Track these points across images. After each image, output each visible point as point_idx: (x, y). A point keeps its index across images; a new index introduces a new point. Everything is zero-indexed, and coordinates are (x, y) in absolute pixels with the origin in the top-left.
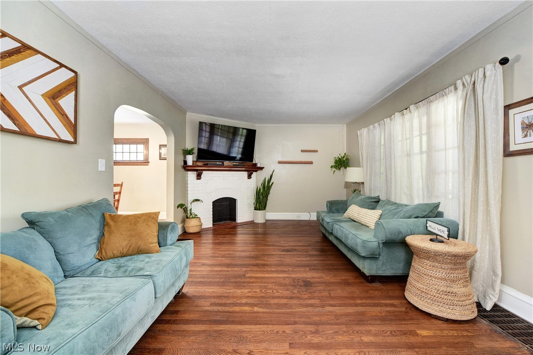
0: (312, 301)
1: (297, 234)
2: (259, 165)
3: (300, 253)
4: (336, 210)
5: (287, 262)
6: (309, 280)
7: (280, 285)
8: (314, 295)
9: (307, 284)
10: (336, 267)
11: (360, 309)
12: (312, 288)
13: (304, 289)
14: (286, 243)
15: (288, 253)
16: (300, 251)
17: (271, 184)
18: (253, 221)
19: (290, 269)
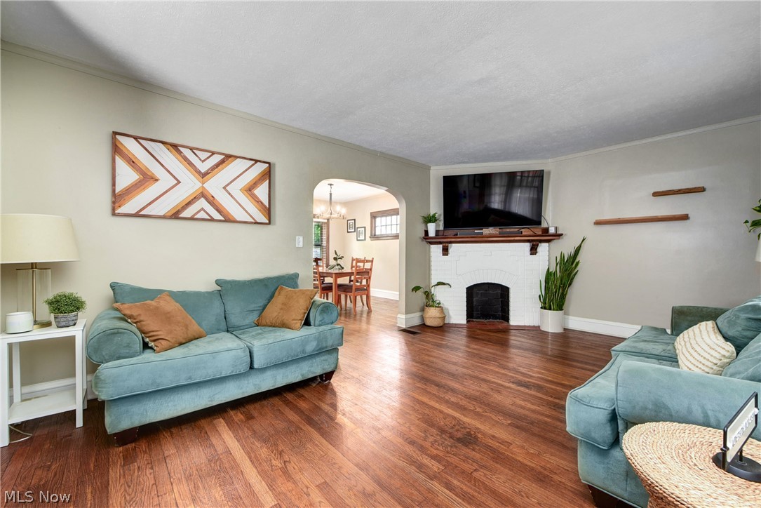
2: (552, 230)
3: (540, 395)
5: (492, 399)
7: (427, 421)
9: (466, 439)
12: (463, 448)
13: (449, 442)
14: (540, 374)
15: (518, 388)
16: (544, 392)
17: (575, 264)
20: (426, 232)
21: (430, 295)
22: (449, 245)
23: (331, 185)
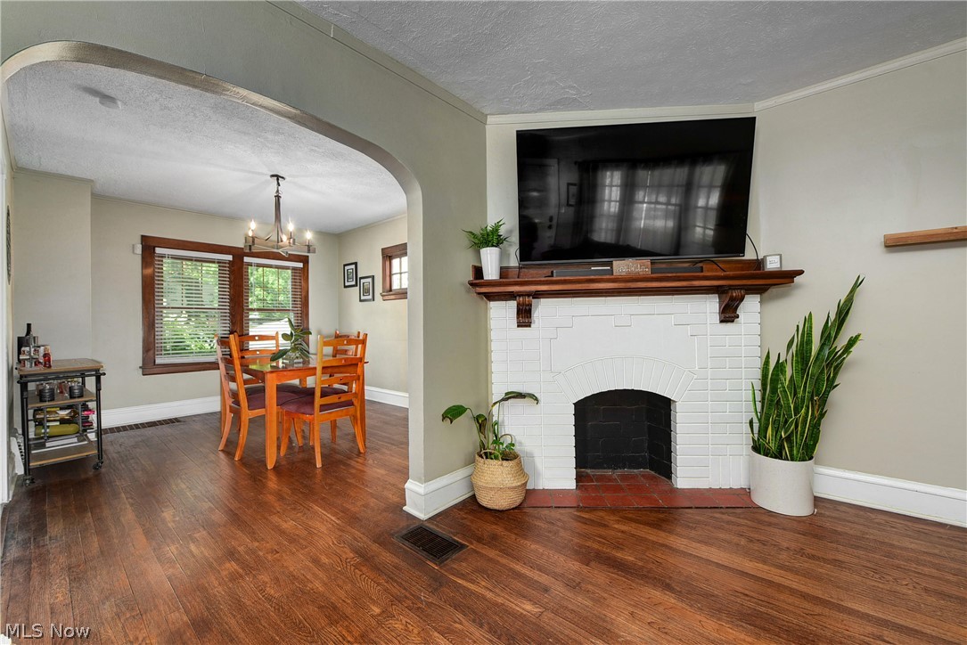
2: (772, 264)
17: (841, 343)
18: (746, 493)
20: (478, 272)
21: (488, 426)
22: (534, 301)
23: (278, 177)
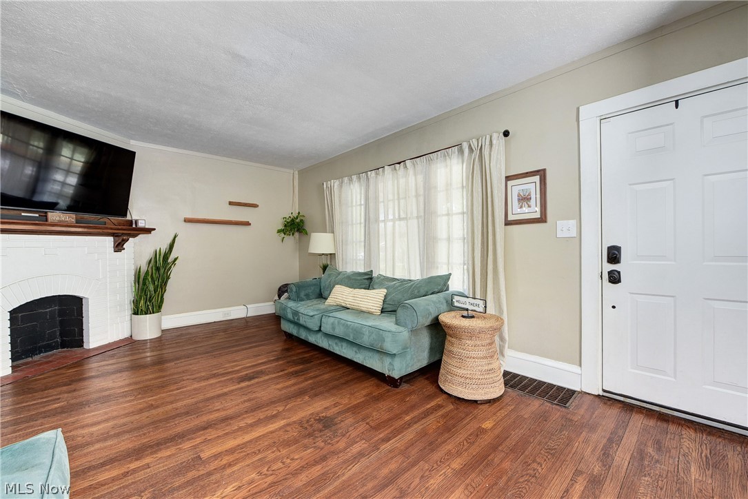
0: (356, 449)
1: (243, 344)
3: (274, 375)
4: (305, 295)
5: (264, 399)
6: (324, 414)
7: (287, 444)
8: (352, 436)
9: (327, 423)
10: (342, 381)
11: (417, 427)
12: (339, 426)
13: (328, 433)
14: (237, 366)
15: (253, 382)
16: (270, 373)
17: (171, 260)
18: (130, 338)
19: (281, 409)
